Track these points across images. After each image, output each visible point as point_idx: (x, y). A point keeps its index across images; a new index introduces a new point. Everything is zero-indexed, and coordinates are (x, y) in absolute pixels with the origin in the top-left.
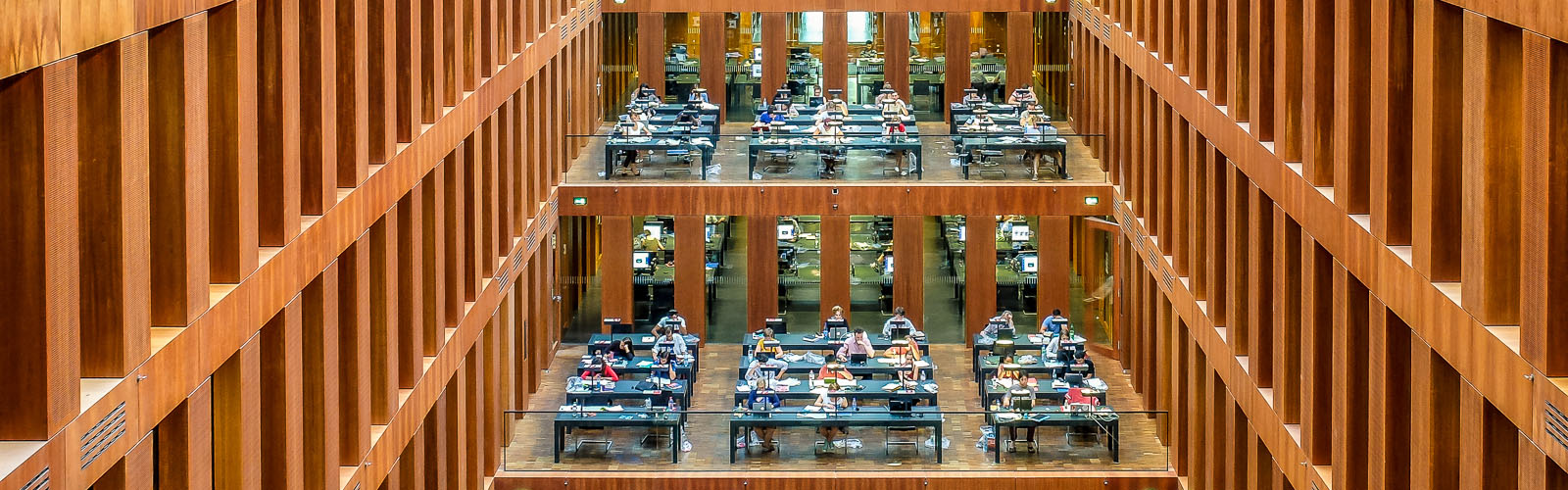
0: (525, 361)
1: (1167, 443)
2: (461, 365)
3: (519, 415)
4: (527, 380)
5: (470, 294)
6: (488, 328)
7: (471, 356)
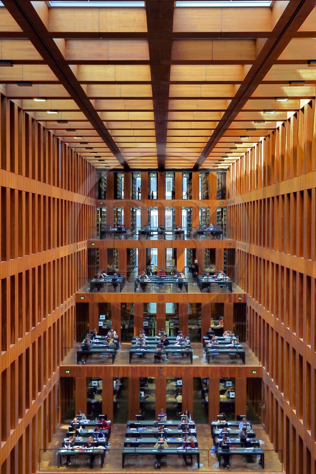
0: (47, 431)
1: (282, 461)
2: (24, 432)
3: (45, 450)
4: (48, 438)
5: (28, 406)
6: (34, 419)
7: (27, 429)
